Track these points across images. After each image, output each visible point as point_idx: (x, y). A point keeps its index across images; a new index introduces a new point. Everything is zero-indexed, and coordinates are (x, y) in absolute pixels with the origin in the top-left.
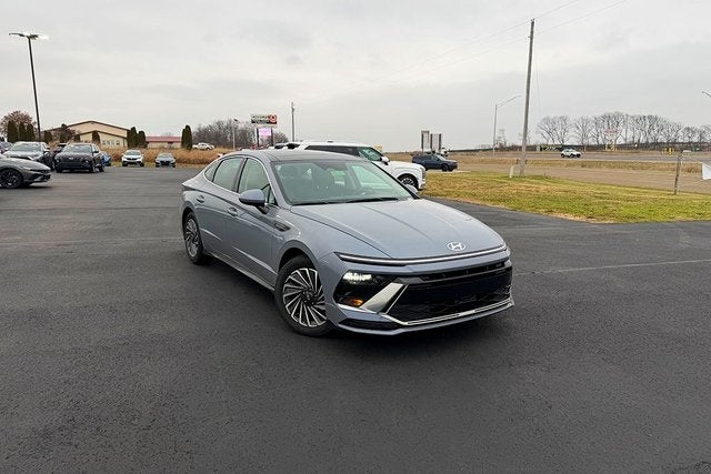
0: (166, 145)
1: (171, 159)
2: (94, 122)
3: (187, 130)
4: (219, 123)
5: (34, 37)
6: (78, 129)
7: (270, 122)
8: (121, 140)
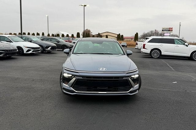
0: (131, 40)
1: (125, 44)
2: (108, 32)
3: (137, 35)
4: (151, 32)
5: (85, 6)
6: (103, 34)
7: (169, 31)
8: (115, 38)
